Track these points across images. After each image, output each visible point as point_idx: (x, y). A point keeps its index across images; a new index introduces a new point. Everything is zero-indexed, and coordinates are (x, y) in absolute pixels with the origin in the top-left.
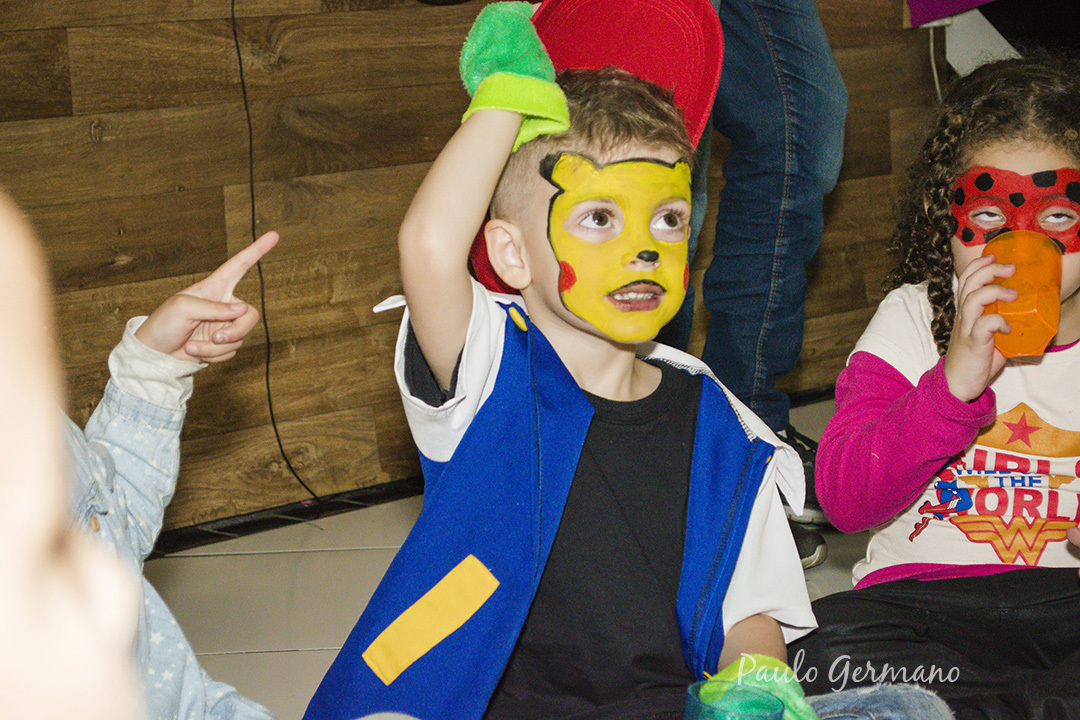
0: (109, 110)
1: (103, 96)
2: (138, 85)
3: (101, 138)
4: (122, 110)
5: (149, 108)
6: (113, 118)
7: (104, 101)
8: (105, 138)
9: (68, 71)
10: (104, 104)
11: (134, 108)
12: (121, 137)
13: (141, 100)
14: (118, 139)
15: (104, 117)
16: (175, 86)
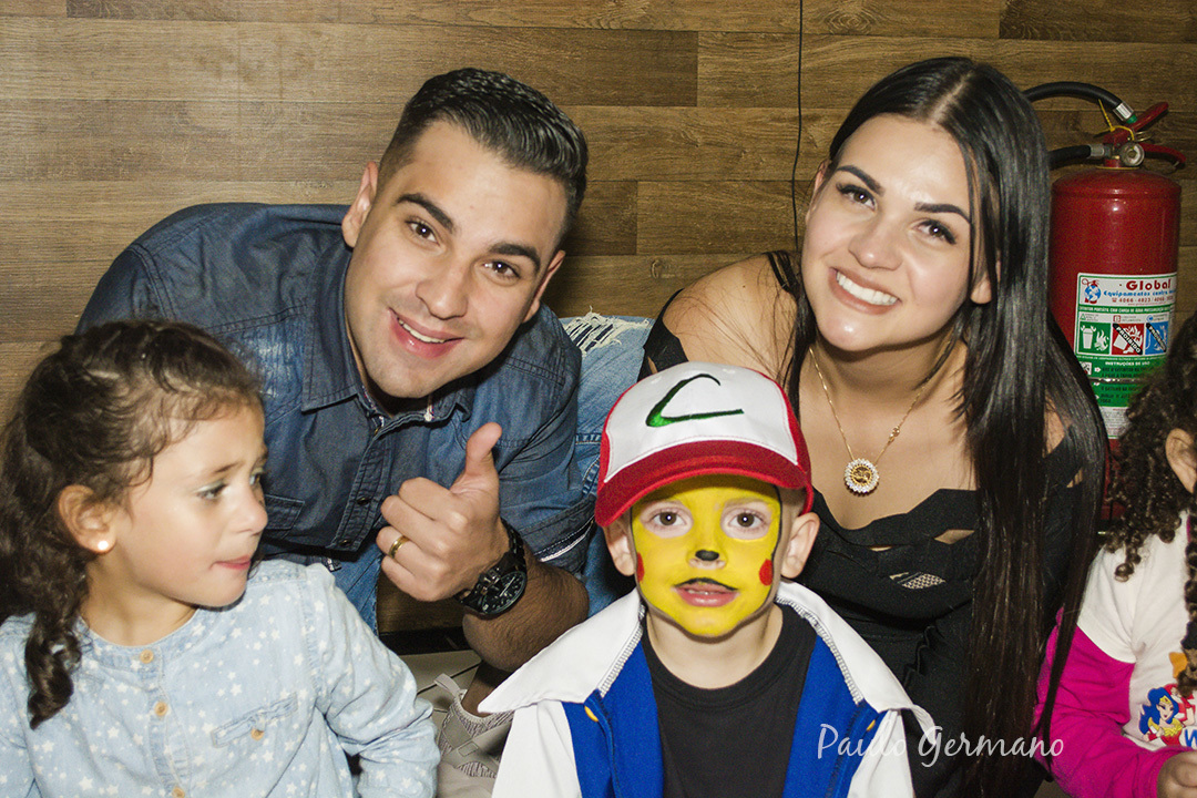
0: (670, 252)
1: (667, 240)
2: (699, 231)
3: (660, 274)
4: (683, 252)
5: (710, 253)
6: (674, 259)
7: (666, 244)
8: (664, 276)
9: (635, 218)
10: (667, 247)
11: (695, 252)
12: (679, 275)
13: (701, 246)
14: (676, 277)
15: (665, 257)
16: (735, 236)
